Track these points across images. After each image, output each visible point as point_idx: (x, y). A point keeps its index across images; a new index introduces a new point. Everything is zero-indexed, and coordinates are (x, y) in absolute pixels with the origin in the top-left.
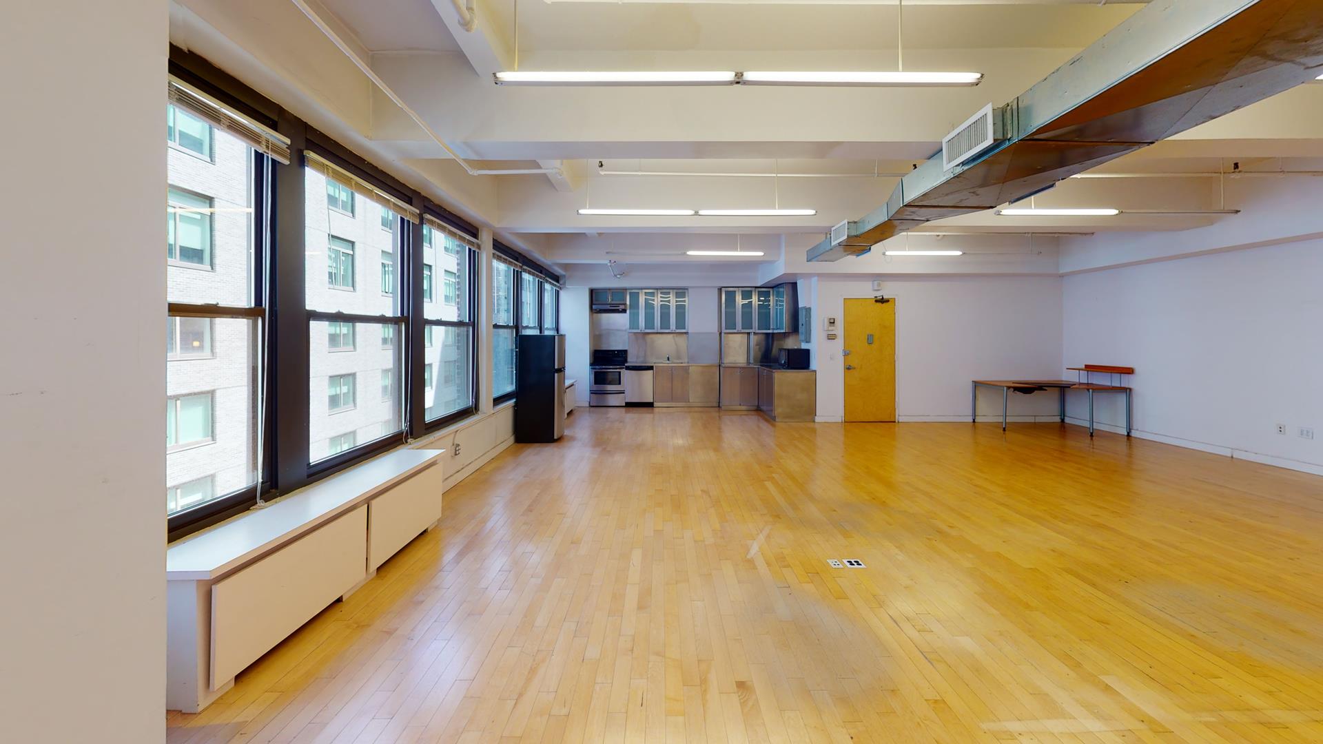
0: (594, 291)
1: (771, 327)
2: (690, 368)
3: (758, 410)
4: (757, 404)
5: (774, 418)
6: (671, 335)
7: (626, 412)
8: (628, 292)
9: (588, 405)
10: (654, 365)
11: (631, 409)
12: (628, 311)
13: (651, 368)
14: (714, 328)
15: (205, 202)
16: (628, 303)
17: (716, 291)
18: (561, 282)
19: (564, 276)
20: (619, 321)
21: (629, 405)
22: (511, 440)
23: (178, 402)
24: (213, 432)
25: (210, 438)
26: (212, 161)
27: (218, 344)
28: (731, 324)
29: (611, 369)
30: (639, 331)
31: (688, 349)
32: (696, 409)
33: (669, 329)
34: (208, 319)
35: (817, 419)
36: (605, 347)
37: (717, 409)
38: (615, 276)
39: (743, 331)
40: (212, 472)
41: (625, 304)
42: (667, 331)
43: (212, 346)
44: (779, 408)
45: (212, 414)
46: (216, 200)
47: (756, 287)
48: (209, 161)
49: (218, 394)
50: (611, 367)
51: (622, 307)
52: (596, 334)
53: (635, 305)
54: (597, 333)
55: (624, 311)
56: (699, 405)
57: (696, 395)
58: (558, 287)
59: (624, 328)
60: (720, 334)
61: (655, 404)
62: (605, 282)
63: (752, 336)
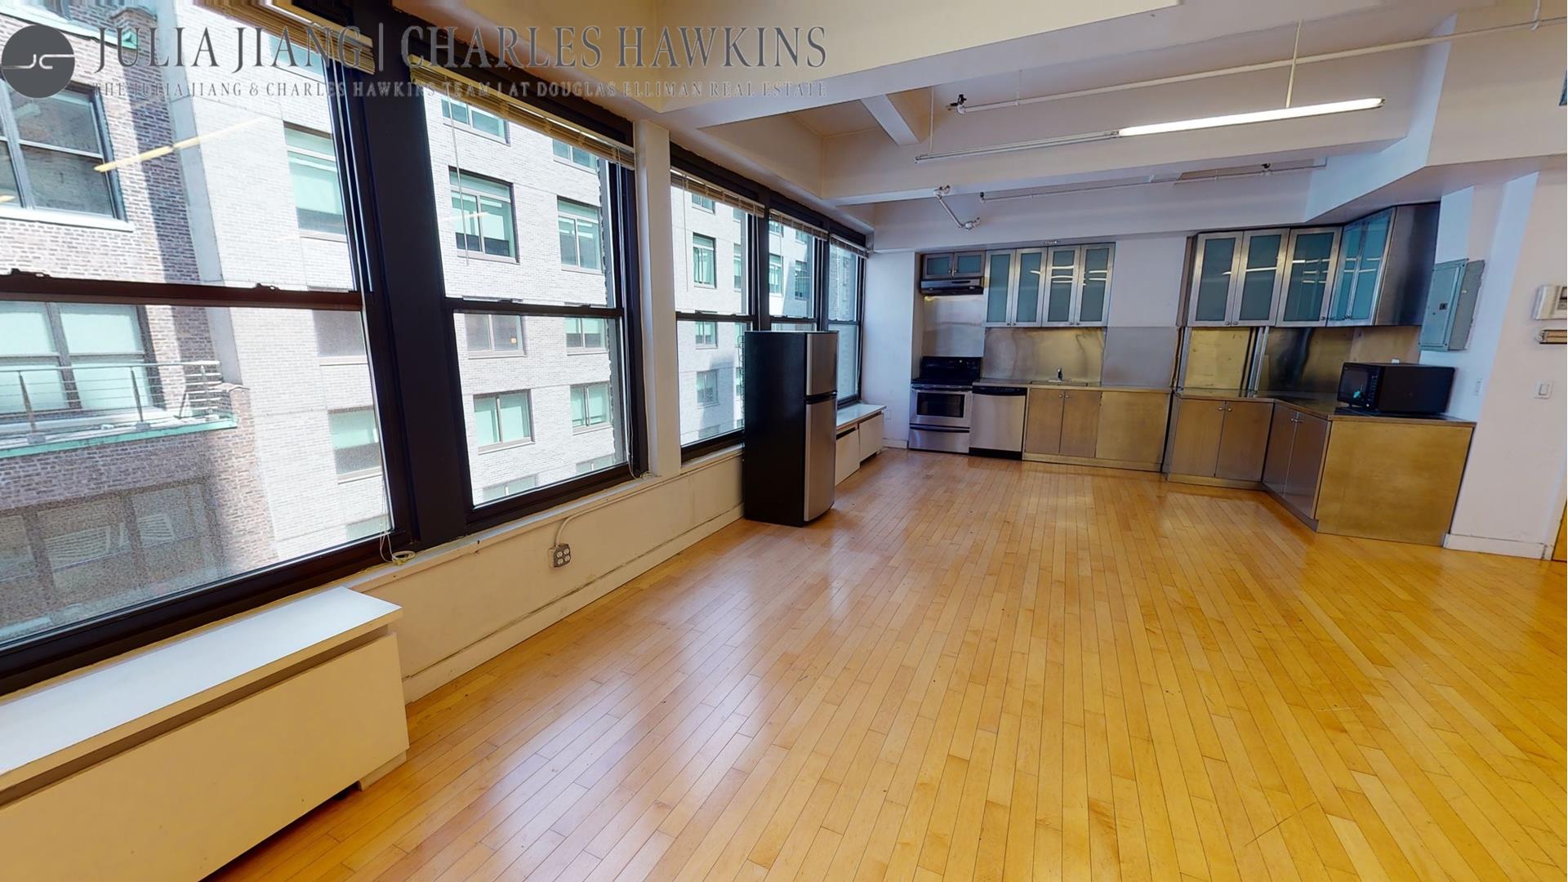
0: (927, 257)
1: (1324, 314)
2: (1104, 394)
3: (1260, 489)
4: (1259, 477)
5: (1313, 524)
6: (1072, 333)
7: (971, 465)
8: (988, 255)
9: (906, 447)
10: (1028, 387)
11: (978, 460)
12: (986, 291)
13: (1022, 392)
14: (1169, 317)
15: (505, 189)
16: (987, 275)
17: (1181, 244)
18: (869, 245)
19: (873, 233)
20: (970, 308)
21: (976, 453)
22: (735, 513)
23: (498, 400)
24: (531, 432)
25: (530, 438)
26: (507, 142)
27: (528, 342)
28: (1212, 308)
29: (949, 390)
30: (1005, 325)
31: (1102, 359)
32: (1109, 472)
33: (1067, 320)
34: (518, 317)
35: (1451, 542)
36: (942, 353)
37: (1156, 476)
38: (963, 225)
39: (1241, 323)
40: (534, 472)
41: (981, 278)
42: (1062, 324)
43: (524, 343)
44: (1329, 501)
45: (530, 413)
46: (514, 185)
47: (1293, 227)
48: (505, 142)
49: (533, 393)
50: (948, 387)
51: (975, 283)
52: (926, 327)
53: (1000, 280)
54: (929, 329)
55: (979, 290)
56: (1120, 464)
57: (1108, 446)
58: (861, 253)
59: (980, 321)
60: (1182, 330)
61: (1026, 456)
62: (946, 238)
63: (1263, 338)
